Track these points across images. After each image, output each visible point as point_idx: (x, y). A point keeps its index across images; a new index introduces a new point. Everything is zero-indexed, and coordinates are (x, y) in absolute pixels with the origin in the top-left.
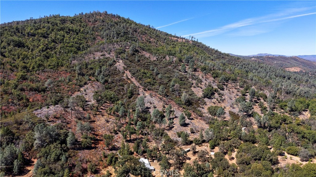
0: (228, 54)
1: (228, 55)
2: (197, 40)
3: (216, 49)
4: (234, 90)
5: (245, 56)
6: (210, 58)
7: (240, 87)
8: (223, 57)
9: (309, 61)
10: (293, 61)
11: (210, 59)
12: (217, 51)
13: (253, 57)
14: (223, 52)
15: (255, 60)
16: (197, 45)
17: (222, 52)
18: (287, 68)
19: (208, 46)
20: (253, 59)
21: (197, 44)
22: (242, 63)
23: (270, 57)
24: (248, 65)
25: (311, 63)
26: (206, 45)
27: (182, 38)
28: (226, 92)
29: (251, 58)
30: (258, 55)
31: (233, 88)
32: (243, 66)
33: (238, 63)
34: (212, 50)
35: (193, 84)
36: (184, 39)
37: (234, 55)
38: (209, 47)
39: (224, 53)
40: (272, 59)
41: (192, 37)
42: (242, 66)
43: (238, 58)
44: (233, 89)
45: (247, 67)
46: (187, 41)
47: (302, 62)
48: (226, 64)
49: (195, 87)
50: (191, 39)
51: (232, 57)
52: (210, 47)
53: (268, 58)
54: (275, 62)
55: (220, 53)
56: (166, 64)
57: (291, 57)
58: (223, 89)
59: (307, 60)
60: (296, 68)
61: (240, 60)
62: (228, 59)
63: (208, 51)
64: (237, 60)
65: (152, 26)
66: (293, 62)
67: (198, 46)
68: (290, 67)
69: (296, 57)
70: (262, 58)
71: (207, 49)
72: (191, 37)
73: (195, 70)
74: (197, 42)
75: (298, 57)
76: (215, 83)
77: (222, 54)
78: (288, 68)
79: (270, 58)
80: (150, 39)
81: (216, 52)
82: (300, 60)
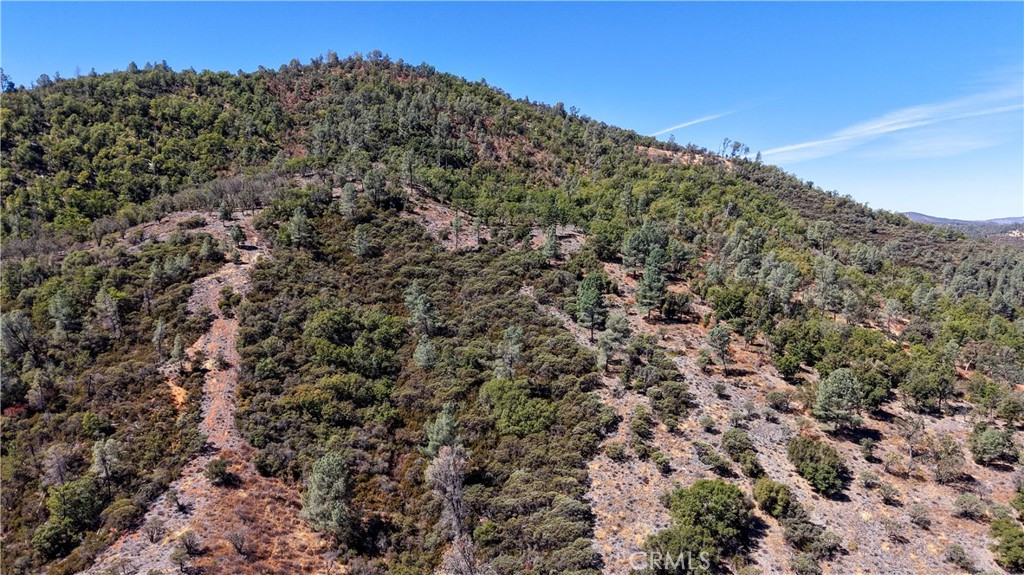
0: (901, 215)
1: (899, 221)
2: (759, 155)
3: (842, 194)
4: (931, 491)
5: (976, 223)
6: (801, 237)
7: (980, 462)
8: (874, 232)
11: (806, 239)
12: (844, 203)
13: (1016, 226)
14: (874, 207)
16: (753, 174)
17: (869, 206)
19: (804, 182)
20: (1016, 233)
21: (757, 175)
22: (970, 257)
24: (1006, 269)
26: (798, 178)
27: (693, 151)
28: (865, 515)
29: (1006, 229)
31: (925, 469)
32: (980, 275)
33: (950, 260)
34: (823, 200)
35: (613, 425)
36: (701, 152)
37: (931, 220)
38: (810, 185)
39: (881, 212)
41: (737, 147)
42: (974, 273)
43: (952, 234)
44: (920, 479)
45: (1000, 277)
46: (713, 161)
48: (887, 263)
49: (620, 458)
50: (729, 151)
51: (917, 228)
52: (815, 186)
55: (863, 212)
56: (512, 273)
58: (834, 487)
61: (964, 246)
62: (896, 242)
63: (803, 204)
64: (947, 245)
65: (573, 108)
67: (757, 181)
71: (800, 194)
72: (732, 143)
73: (673, 313)
74: (757, 167)
76: (782, 417)
77: (872, 216)
80: (531, 154)
81: (840, 205)
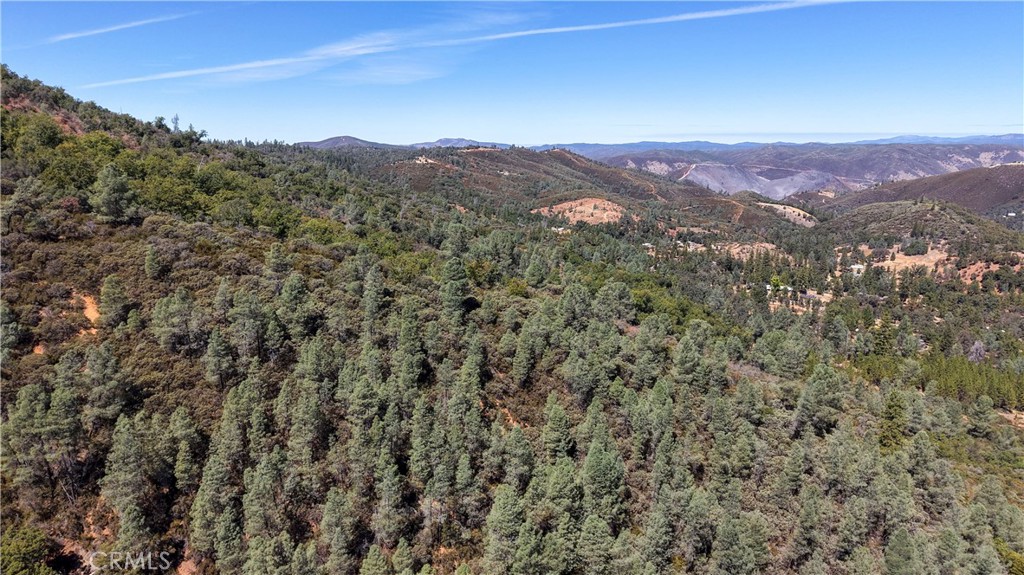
10: (559, 165)
13: (423, 152)
15: (432, 167)
18: (561, 201)
20: (422, 160)
23: (484, 152)
25: (615, 173)
29: (415, 155)
30: (438, 144)
40: (492, 160)
47: (587, 171)
53: (475, 154)
54: (507, 173)
59: (596, 162)
60: (598, 202)
66: (561, 170)
68: (570, 200)
70: (456, 158)
75: (569, 152)
78: (566, 205)
79: (483, 155)
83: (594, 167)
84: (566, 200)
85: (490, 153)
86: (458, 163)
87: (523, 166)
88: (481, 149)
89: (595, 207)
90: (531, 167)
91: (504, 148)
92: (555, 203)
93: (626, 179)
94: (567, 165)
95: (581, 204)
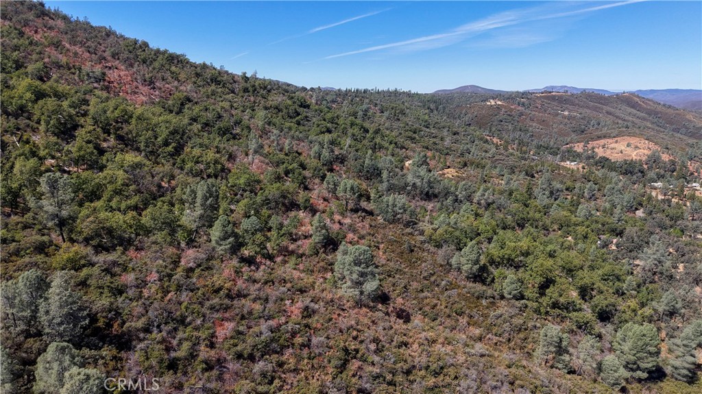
9: (670, 107)
10: (624, 107)
13: (497, 97)
15: (498, 107)
23: (555, 96)
25: (680, 115)
40: (560, 102)
47: (649, 113)
53: (546, 97)
54: (566, 113)
57: (617, 95)
59: (664, 105)
60: (634, 141)
66: (624, 111)
68: (610, 137)
69: (632, 94)
70: (523, 100)
75: (638, 97)
79: (553, 98)
82: (646, 104)
83: (659, 108)
84: (605, 137)
85: (561, 97)
86: (523, 105)
87: (588, 107)
88: (554, 94)
89: (628, 145)
90: (595, 109)
91: (575, 92)
92: (593, 139)
93: (690, 121)
94: (633, 107)
95: (617, 142)
